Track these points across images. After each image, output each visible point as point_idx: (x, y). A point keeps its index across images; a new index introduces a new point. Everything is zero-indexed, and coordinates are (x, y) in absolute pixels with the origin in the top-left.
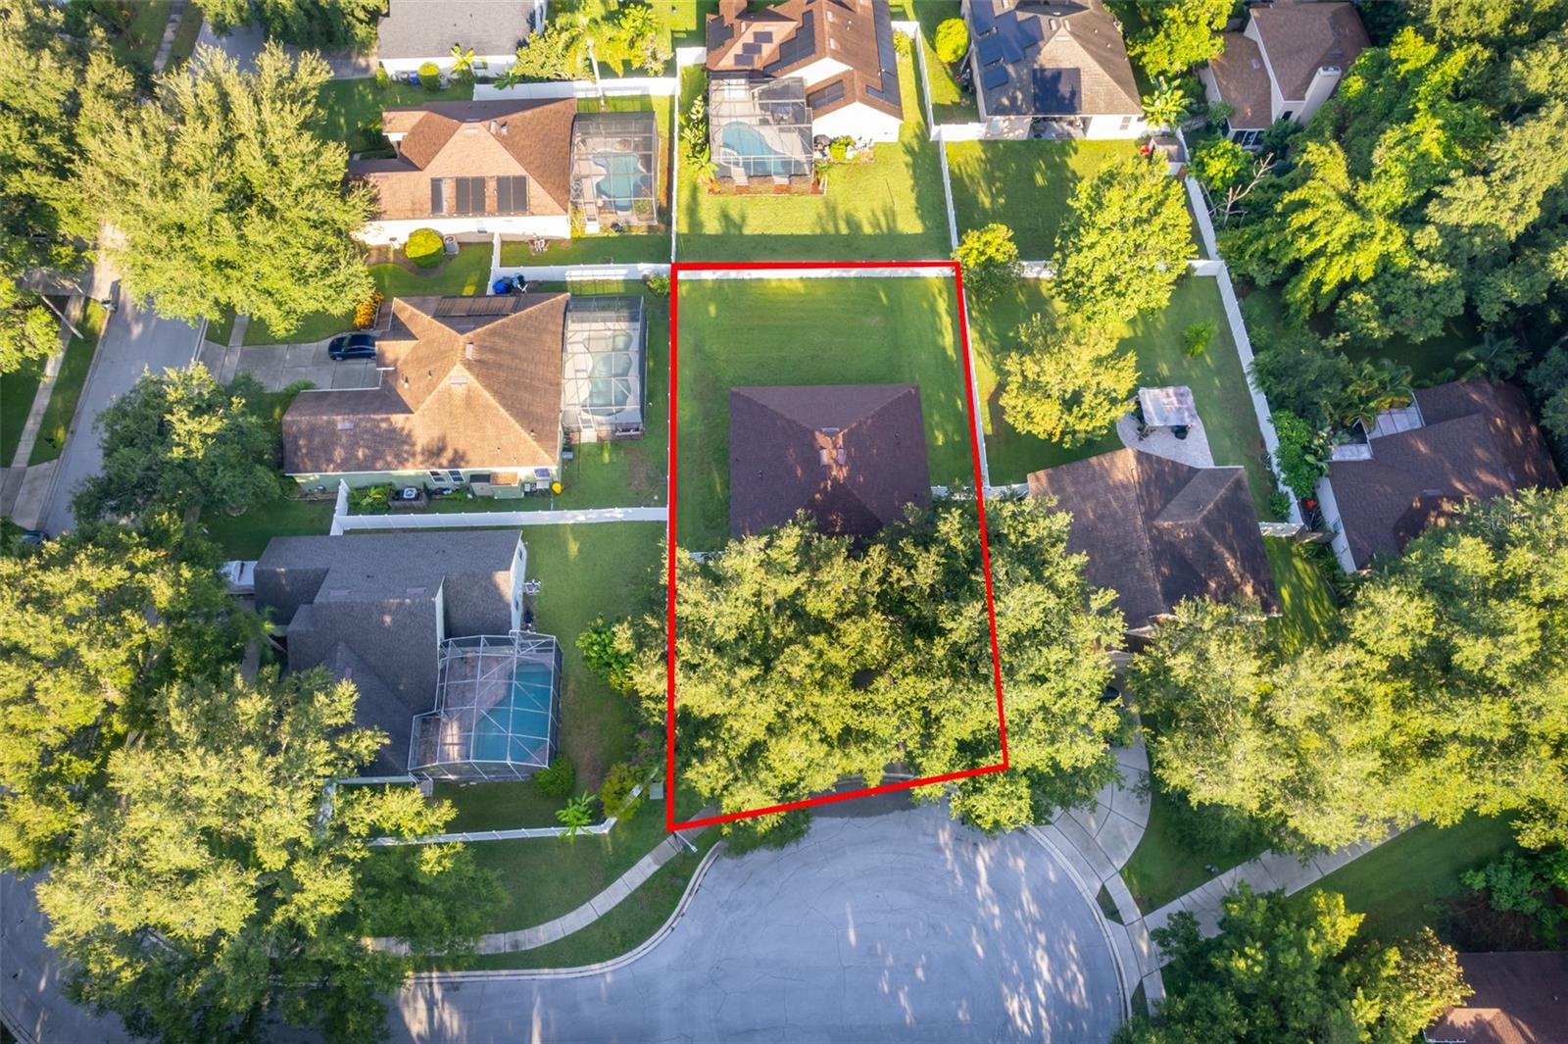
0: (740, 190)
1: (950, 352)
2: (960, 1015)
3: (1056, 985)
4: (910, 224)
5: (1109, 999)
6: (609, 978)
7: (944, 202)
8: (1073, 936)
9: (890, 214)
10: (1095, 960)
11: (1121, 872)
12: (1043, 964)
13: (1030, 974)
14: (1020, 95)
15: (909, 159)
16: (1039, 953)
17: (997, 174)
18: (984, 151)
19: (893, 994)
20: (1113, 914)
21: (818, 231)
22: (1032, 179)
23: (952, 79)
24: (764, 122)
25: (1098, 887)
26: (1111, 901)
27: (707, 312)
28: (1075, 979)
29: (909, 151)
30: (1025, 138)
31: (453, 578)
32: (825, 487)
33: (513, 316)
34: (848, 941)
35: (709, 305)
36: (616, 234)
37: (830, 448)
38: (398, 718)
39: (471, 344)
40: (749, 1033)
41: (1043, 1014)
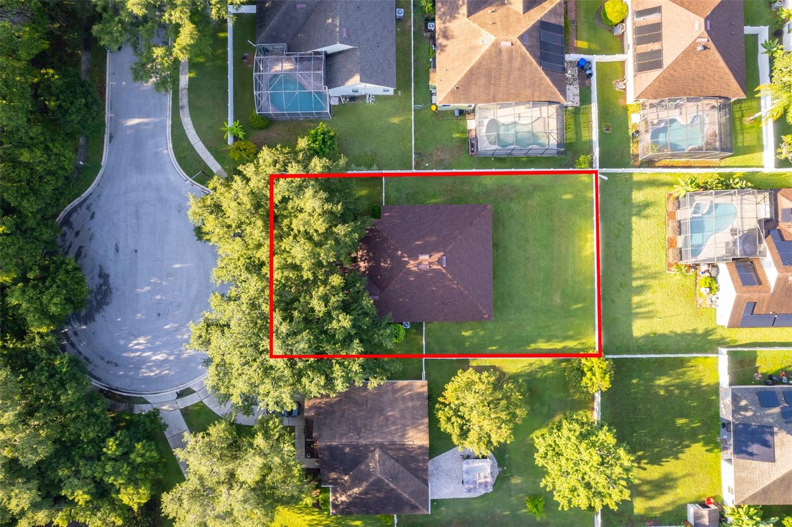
0: (671, 215)
1: (533, 347)
2: (139, 315)
3: (150, 362)
4: (640, 329)
5: (143, 387)
6: (165, 152)
7: (661, 352)
8: (172, 373)
9: (649, 315)
10: (159, 383)
11: (201, 402)
12: (160, 357)
13: (155, 350)
14: (749, 414)
15: (701, 331)
16: (165, 356)
17: (687, 392)
18: (708, 385)
19: (149, 284)
20: (180, 395)
21: (635, 266)
22: (682, 416)
23: (782, 370)
24: (734, 232)
25: (195, 389)
26: (187, 395)
27: (565, 193)
28: (152, 371)
29: (707, 333)
30: (721, 416)
31: (358, 53)
32: (404, 257)
33: (540, 69)
34: (175, 264)
35: (571, 193)
36: (630, 134)
37: (430, 261)
38: (284, 35)
39: (512, 44)
40: (137, 217)
41: (138, 354)
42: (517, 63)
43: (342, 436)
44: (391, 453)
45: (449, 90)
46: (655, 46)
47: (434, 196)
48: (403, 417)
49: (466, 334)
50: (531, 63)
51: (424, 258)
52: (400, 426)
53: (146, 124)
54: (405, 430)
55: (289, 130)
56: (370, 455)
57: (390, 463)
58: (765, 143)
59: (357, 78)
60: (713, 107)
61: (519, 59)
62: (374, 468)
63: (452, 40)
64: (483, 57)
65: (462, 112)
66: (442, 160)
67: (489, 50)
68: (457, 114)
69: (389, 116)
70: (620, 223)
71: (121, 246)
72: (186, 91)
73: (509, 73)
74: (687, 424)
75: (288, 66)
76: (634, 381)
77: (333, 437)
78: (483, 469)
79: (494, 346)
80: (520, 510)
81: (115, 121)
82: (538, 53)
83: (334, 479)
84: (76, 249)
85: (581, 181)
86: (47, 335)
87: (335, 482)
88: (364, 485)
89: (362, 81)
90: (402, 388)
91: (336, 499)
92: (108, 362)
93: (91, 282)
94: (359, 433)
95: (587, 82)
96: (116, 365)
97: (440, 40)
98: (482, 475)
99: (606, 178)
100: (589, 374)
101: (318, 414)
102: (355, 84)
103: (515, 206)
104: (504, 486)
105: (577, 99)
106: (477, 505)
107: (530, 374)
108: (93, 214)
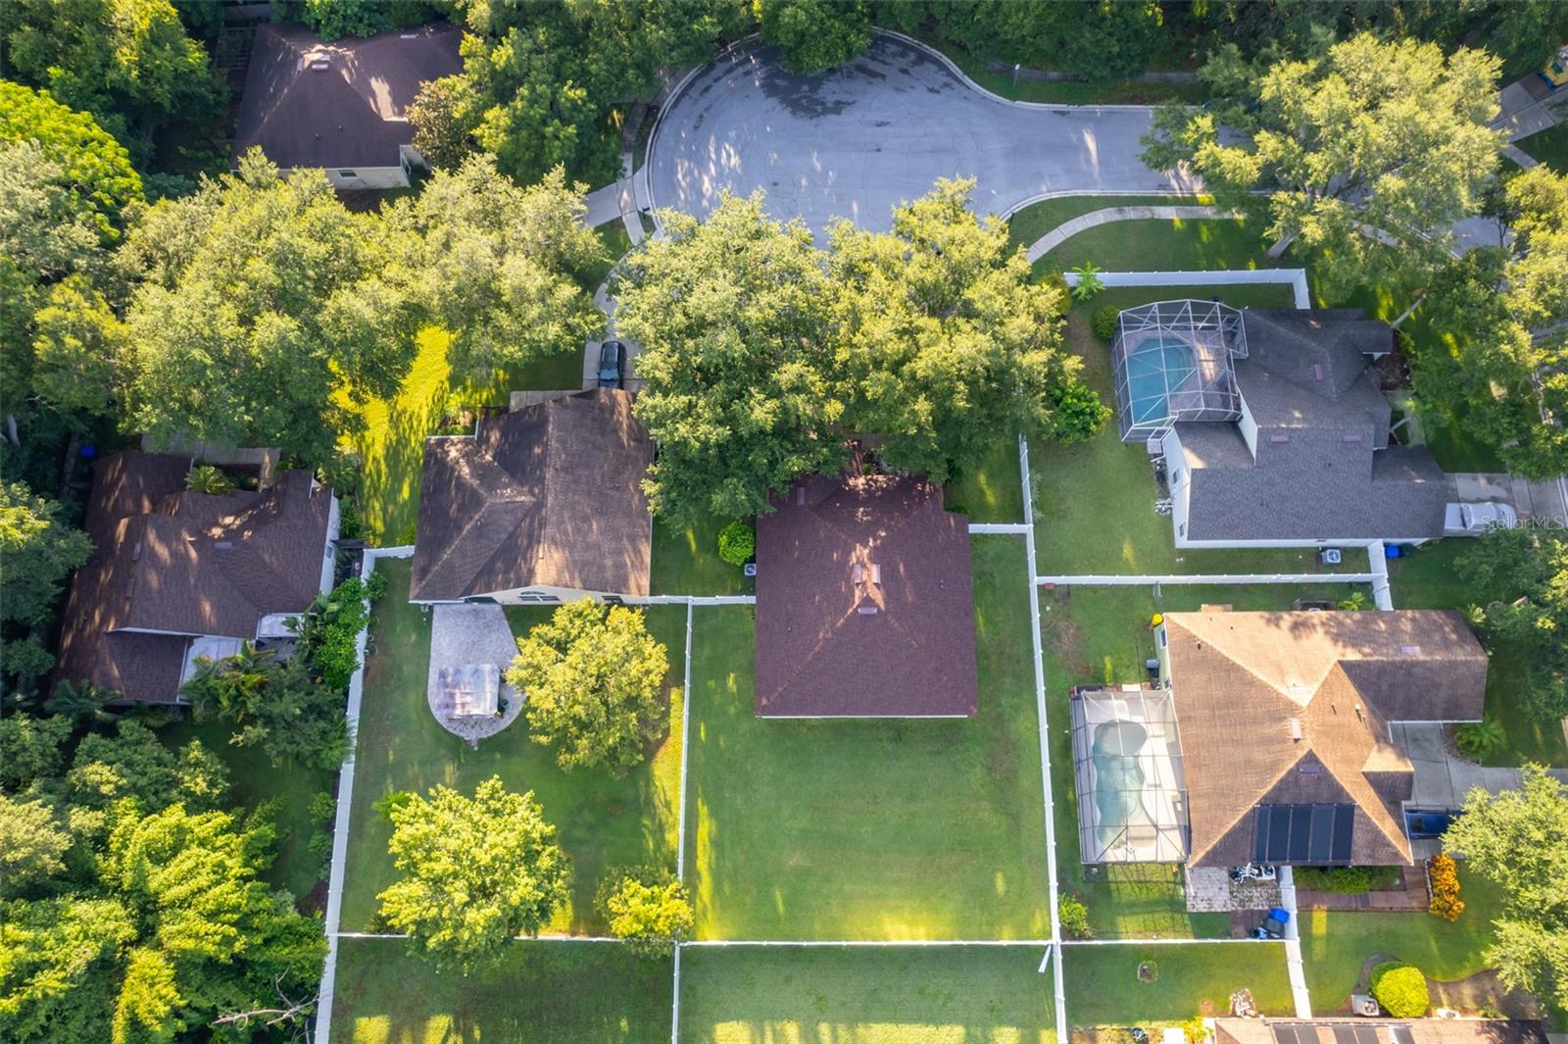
1: (703, 810)
2: (775, 156)
3: (700, 174)
4: (730, 1038)
5: (660, 164)
10: (666, 187)
11: (631, 247)
12: (707, 186)
13: (718, 180)
16: (708, 194)
19: (826, 170)
21: (861, 1030)
25: (652, 237)
26: (644, 227)
27: (1008, 881)
28: (684, 177)
31: (1245, 466)
32: (875, 540)
33: (1254, 803)
34: (859, 205)
35: (1007, 892)
36: (1139, 1025)
37: (869, 584)
38: (1262, 352)
39: (1296, 740)
40: (934, 151)
41: (713, 156)
42: (1259, 755)
43: (562, 441)
44: (525, 525)
45: (1194, 632)
47: (989, 621)
48: (587, 547)
49: (731, 682)
50: (1264, 784)
51: (874, 574)
52: (571, 539)
53: (1088, 160)
54: (563, 547)
55: (1096, 373)
56: (526, 489)
57: (508, 522)
59: (1197, 463)
61: (1268, 759)
62: (503, 494)
63: (1290, 638)
64: (1265, 686)
65: (1154, 672)
66: (1058, 637)
67: (1279, 697)
68: (1150, 663)
69: (1133, 540)
70: (950, 997)
71: (887, 129)
72: (1148, 215)
73: (1237, 743)
75: (1210, 369)
76: (624, 1024)
77: (560, 427)
78: (479, 697)
79: (707, 735)
80: (394, 782)
81: (1090, 119)
82: (1285, 800)
83: (488, 438)
84: (880, 71)
85: (1033, 914)
87: (483, 440)
88: (475, 483)
89: (1194, 472)
90: (637, 552)
91: (453, 444)
92: (701, 117)
93: (830, 92)
94: (564, 469)
95: (1241, 929)
96: (696, 128)
97: (1287, 619)
98: (468, 699)
99: (1042, 969)
101: (602, 408)
102: (1185, 461)
103: (976, 776)
104: (442, 751)
105: (1202, 907)
106: (412, 698)
107: (649, 802)
108: (938, 92)
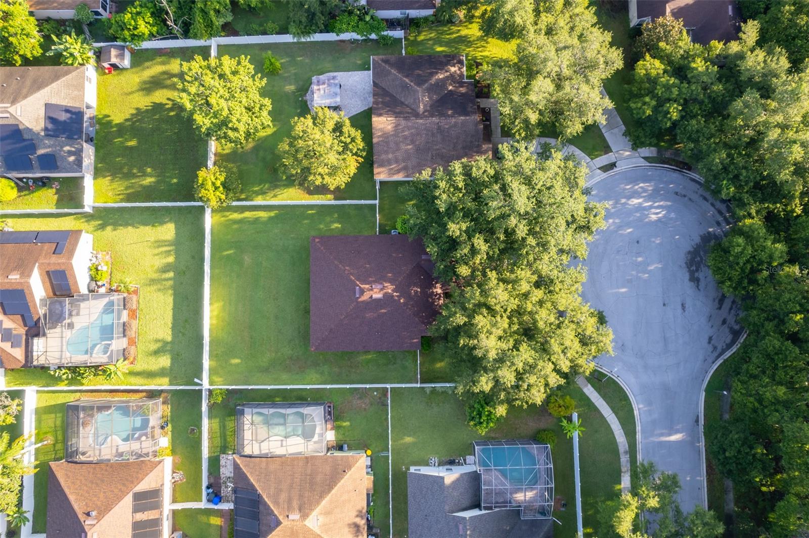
0: (132, 342)
1: (272, 214)
2: (658, 242)
3: (644, 197)
4: (168, 231)
5: (650, 173)
6: (641, 406)
7: (148, 208)
8: (622, 186)
9: (159, 243)
10: (634, 177)
11: (592, 159)
12: (635, 201)
13: (639, 208)
14: (67, 148)
15: (109, 228)
16: (630, 202)
17: (125, 170)
18: (105, 177)
19: (649, 272)
20: (613, 165)
21: (171, 292)
22: (131, 148)
23: (33, 192)
24: (71, 326)
25: (599, 171)
26: (606, 166)
27: (237, 365)
28: (641, 187)
29: (102, 227)
30: (94, 148)
31: (447, 508)
32: (397, 296)
33: (260, 491)
34: (625, 292)
35: (231, 365)
36: (170, 425)
37: (371, 292)
38: (524, 528)
39: (288, 516)
40: (665, 339)
41: (656, 204)
42: (283, 496)
43: (455, 125)
44: (408, 110)
45: (353, 469)
46: (140, 516)
47: (368, 362)
48: (397, 144)
49: (337, 225)
50: (269, 497)
51: (377, 295)
52: (400, 135)
53: (662, 435)
54: (395, 131)
55: (516, 429)
56: (428, 108)
57: (409, 101)
58: (34, 416)
59: (448, 481)
60: (83, 454)
61: (281, 501)
62: (424, 96)
63: (350, 522)
64: (318, 503)
65: (340, 448)
66: (360, 398)
67: (312, 510)
68: (345, 447)
69: (414, 444)
70: (184, 334)
71: (680, 310)
72: (623, 469)
73: (291, 487)
74: (127, 140)
75: (520, 497)
77: (464, 123)
78: (322, 97)
79: (310, 214)
80: (287, 62)
81: (694, 438)
82: (261, 507)
83: (462, 87)
84: (724, 306)
85: (221, 377)
86: (744, 217)
87: (461, 84)
88: (433, 80)
89: (443, 478)
90: (398, 171)
91: (460, 69)
92: (685, 196)
93: (706, 275)
94: (439, 128)
95: (212, 480)
96: (676, 193)
97: (362, 522)
98: (322, 92)
99: (196, 380)
100: (218, 183)
101: (479, 146)
102: (450, 476)
103: (287, 351)
104: (301, 83)
105: (222, 462)
106: (328, 65)
107: (276, 187)
108: (709, 343)
